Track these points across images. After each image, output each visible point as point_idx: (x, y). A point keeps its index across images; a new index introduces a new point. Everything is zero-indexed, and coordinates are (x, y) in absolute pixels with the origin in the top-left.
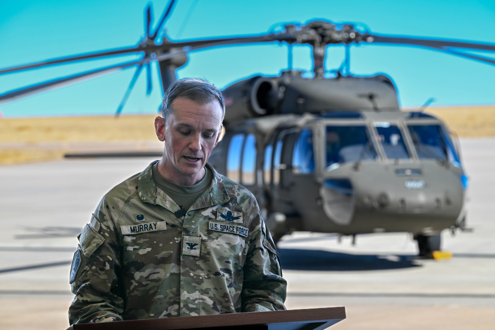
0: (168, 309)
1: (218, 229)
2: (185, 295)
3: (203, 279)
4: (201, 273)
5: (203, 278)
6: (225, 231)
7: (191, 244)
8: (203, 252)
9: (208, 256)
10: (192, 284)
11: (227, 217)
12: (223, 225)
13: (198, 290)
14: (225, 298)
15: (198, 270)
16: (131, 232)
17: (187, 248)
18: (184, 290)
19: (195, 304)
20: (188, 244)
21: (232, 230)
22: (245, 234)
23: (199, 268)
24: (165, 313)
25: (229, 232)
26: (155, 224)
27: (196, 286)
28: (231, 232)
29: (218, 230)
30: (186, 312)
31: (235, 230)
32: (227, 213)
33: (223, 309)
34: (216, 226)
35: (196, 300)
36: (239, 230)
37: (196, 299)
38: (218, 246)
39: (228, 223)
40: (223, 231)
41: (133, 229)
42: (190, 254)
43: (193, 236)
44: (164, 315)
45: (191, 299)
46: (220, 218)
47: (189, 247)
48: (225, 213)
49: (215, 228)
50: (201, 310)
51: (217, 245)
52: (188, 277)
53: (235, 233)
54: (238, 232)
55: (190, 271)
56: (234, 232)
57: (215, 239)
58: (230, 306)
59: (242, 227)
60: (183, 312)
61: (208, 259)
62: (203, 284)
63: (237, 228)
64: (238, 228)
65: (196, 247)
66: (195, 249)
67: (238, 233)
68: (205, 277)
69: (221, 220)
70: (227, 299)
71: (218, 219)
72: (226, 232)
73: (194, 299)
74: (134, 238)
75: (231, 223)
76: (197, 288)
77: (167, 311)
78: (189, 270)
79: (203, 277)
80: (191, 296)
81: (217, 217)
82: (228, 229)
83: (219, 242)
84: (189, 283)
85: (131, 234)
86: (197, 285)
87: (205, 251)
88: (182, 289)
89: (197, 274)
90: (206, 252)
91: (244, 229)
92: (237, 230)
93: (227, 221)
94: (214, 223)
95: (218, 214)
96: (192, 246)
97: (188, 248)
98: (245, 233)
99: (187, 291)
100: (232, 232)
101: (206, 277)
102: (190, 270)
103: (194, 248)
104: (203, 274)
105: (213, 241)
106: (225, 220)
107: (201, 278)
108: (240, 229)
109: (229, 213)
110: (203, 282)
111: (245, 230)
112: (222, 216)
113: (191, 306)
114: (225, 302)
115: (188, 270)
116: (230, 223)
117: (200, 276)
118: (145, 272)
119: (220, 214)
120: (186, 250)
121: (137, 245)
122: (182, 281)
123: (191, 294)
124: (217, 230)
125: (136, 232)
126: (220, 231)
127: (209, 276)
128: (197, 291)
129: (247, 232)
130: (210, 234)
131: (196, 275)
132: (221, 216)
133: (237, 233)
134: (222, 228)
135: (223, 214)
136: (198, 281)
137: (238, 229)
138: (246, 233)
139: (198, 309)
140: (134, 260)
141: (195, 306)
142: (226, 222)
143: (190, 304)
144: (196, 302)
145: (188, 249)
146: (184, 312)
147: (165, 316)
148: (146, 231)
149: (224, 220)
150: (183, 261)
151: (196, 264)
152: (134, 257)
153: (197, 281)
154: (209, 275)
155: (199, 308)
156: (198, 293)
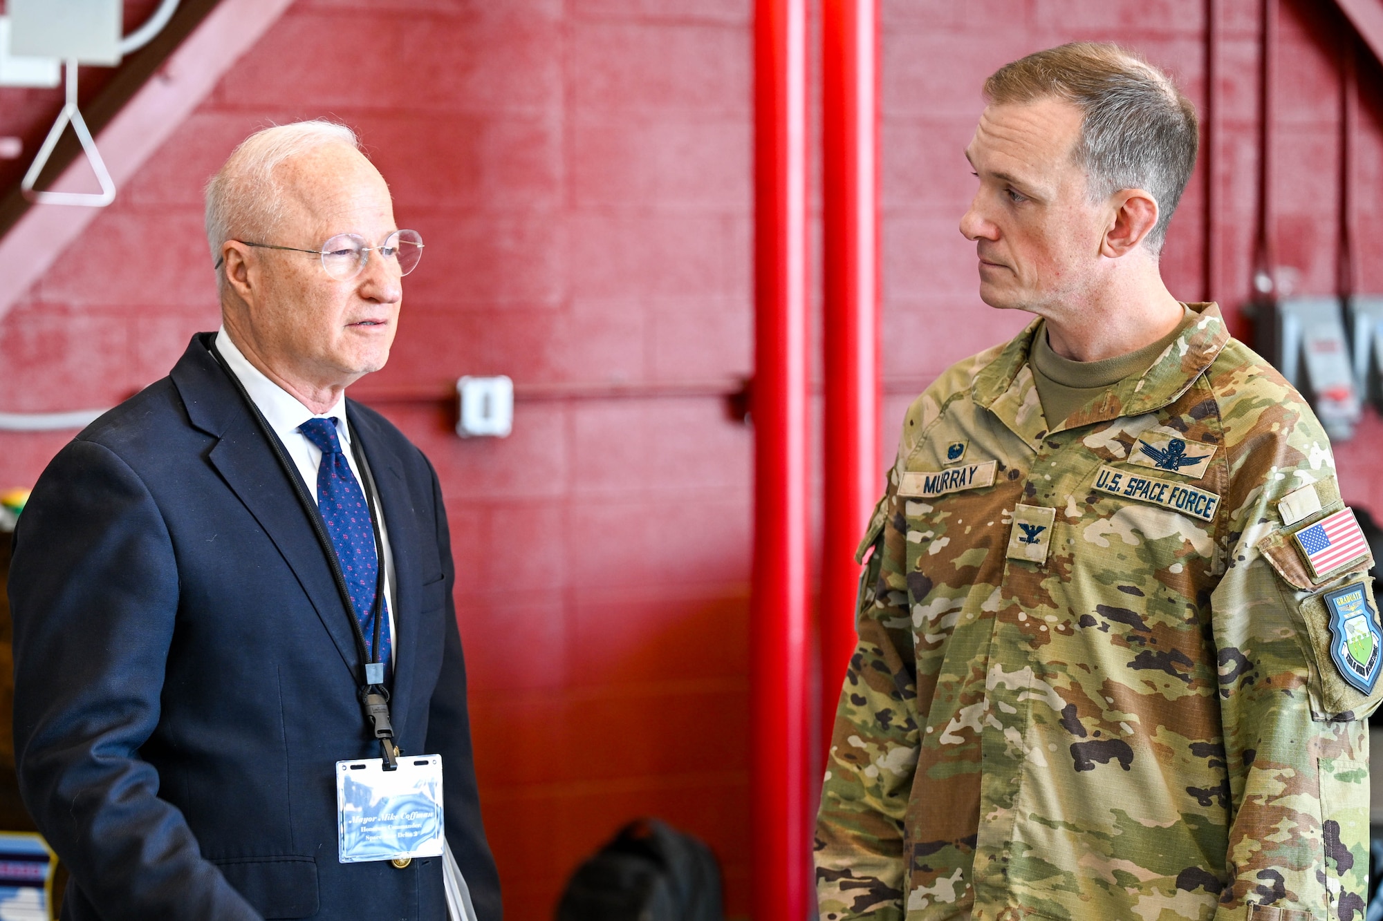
0: (961, 715)
1: (1119, 488)
2: (996, 673)
3: (1048, 631)
4: (1048, 614)
5: (1048, 629)
6: (1136, 497)
7: (1030, 529)
8: (1059, 552)
9: (1067, 566)
10: (1019, 646)
11: (1165, 457)
12: (1139, 479)
13: (1029, 663)
14: (1106, 698)
15: (1041, 605)
16: (925, 492)
17: (1018, 540)
18: (997, 662)
19: (1015, 705)
20: (1025, 527)
21: (1155, 496)
22: (1201, 510)
23: (1044, 597)
24: (953, 726)
25: (1147, 500)
26: (973, 470)
27: (1028, 652)
28: (1152, 501)
29: (1115, 493)
30: (995, 726)
31: (1166, 496)
32: (1171, 445)
33: (1101, 730)
34: (1117, 479)
35: (1020, 692)
36: (1177, 496)
37: (1021, 690)
38: (1102, 538)
39: (1162, 473)
40: (1131, 497)
41: (931, 483)
42: (1023, 558)
43: (1045, 505)
44: (951, 731)
45: (1008, 687)
46: (1138, 457)
47: (1026, 536)
48: (1161, 445)
49: (1110, 484)
50: (1031, 722)
51: (1103, 535)
52: (1010, 625)
53: (1162, 504)
54: (1174, 502)
55: (1022, 608)
56: (1162, 501)
57: (1104, 517)
58: (1120, 722)
59: (1190, 489)
60: (989, 725)
61: (1068, 575)
62: (1045, 646)
63: (1176, 489)
64: (1178, 489)
65: (1039, 535)
66: (1037, 541)
67: (1173, 505)
68: (1056, 629)
69: (1143, 463)
70: (1111, 700)
71: (1132, 459)
72: (1140, 499)
73: (1015, 688)
74: (930, 509)
75: (1170, 474)
76: (1030, 659)
77: (958, 721)
78: (1019, 604)
79: (1052, 628)
80: (1008, 680)
81: (1131, 454)
82: (1146, 493)
83: (1111, 525)
84: (1011, 643)
85: (922, 495)
86: (1029, 648)
87: (1064, 549)
88: (993, 657)
89: (1036, 617)
90: (1065, 555)
91: (1200, 494)
92: (1173, 496)
93: (1160, 468)
94: (1113, 472)
95: (1137, 445)
96: (1032, 533)
97: (1021, 539)
98: (1204, 508)
99: (1004, 663)
100: (1154, 501)
101: (1061, 627)
102: (1021, 604)
103: (1035, 538)
104: (1051, 618)
105: (1096, 522)
106: (1156, 466)
107: (1043, 628)
108: (1183, 495)
109: (1177, 446)
110: (1048, 641)
111: (1204, 498)
112: (1149, 450)
113: (1005, 708)
114: (1107, 710)
115: (1016, 605)
116: (1168, 473)
117: (1044, 623)
118: (932, 605)
119: (1142, 445)
120: (1016, 548)
121: (932, 527)
122: (996, 634)
123: (1011, 675)
124: (1112, 492)
125: (935, 492)
126: (1121, 495)
127: (1070, 626)
128: (1028, 667)
129: (1213, 506)
130: (1093, 503)
131: (1033, 617)
132: (1143, 451)
133: (1169, 506)
134: (1132, 487)
135: (1154, 445)
136: (1033, 637)
137: (1177, 493)
138: (1208, 507)
139: (1022, 720)
140: (916, 570)
141: (1013, 711)
142: (1156, 472)
143: (1003, 703)
144: (1020, 699)
145: (1021, 542)
146: (992, 726)
147: (953, 733)
148: (954, 489)
149: (1154, 462)
150: (1008, 578)
151: (1040, 589)
152: (917, 564)
153: (1031, 636)
154: (1070, 623)
155: (1024, 716)
156: (1028, 671)
